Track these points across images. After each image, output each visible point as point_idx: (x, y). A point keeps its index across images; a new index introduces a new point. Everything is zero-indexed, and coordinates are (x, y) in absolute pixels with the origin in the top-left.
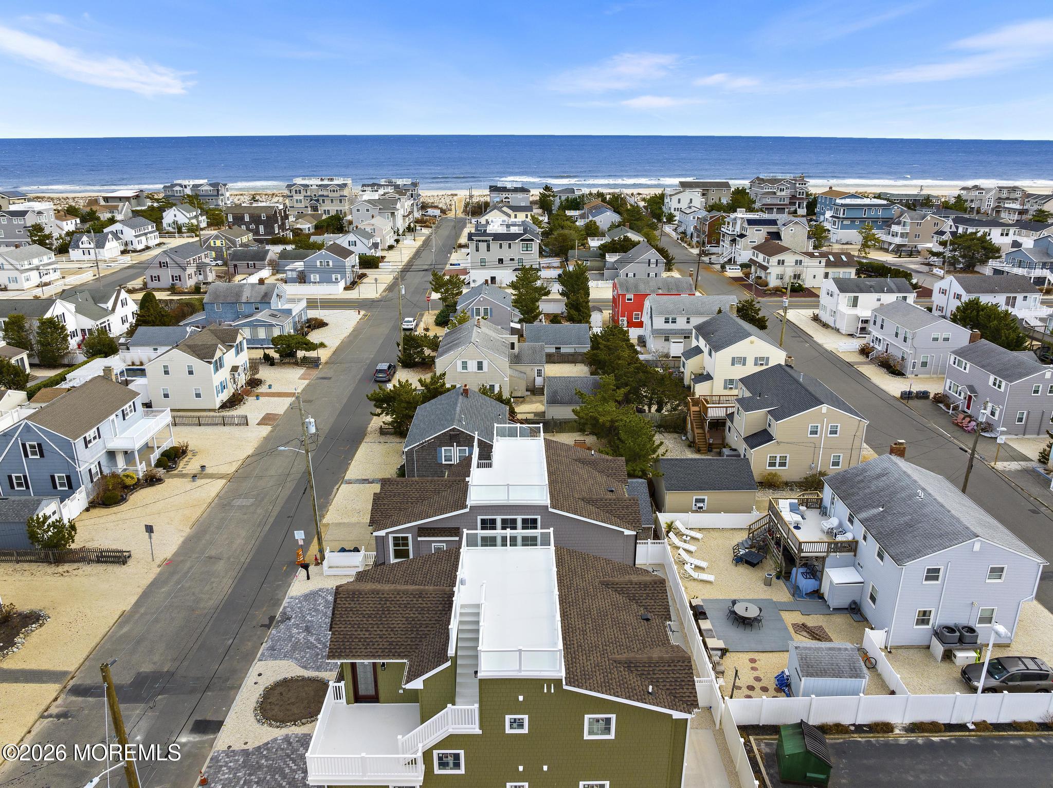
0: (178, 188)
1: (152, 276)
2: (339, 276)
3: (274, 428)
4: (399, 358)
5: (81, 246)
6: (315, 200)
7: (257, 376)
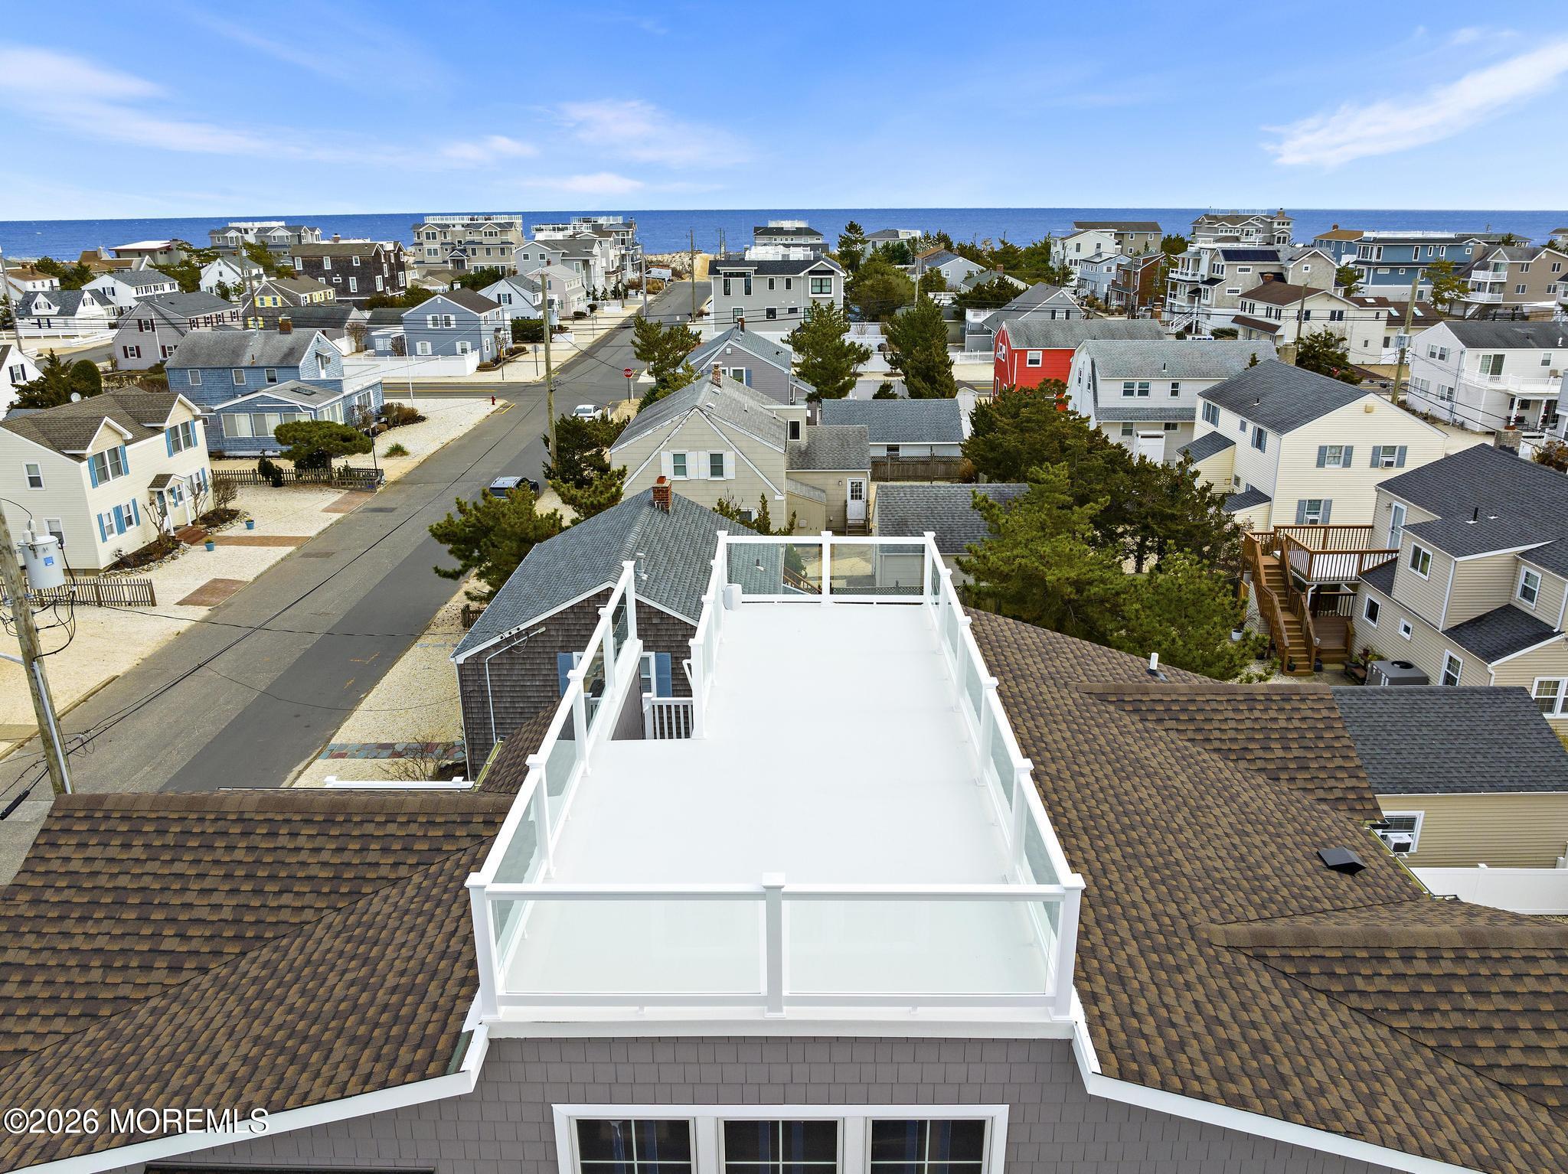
0: (233, 234)
1: (125, 348)
2: (468, 345)
3: (216, 609)
4: (549, 468)
5: (35, 312)
6: (460, 250)
7: (230, 505)
